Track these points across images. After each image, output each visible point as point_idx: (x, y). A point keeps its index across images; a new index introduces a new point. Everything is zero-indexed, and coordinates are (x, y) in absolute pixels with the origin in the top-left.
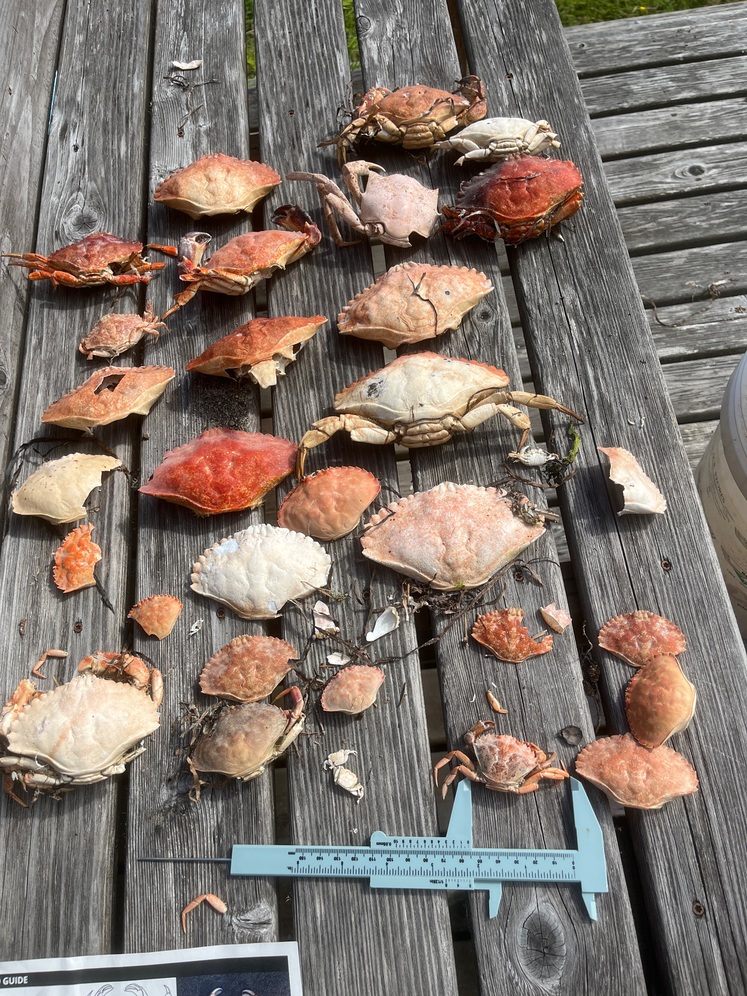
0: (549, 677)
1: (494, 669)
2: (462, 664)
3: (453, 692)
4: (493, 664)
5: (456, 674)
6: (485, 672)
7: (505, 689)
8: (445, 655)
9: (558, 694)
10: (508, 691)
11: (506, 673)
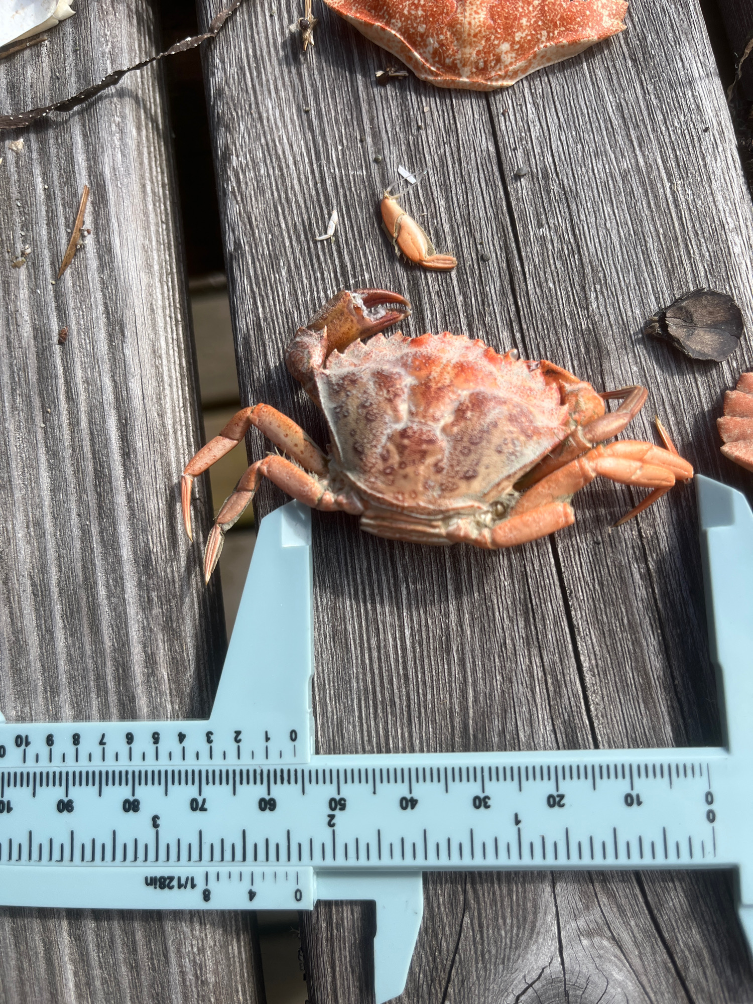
0: (612, 133)
1: (407, 123)
2: (291, 112)
3: (257, 209)
4: (404, 105)
5: (270, 150)
6: (376, 135)
7: (446, 188)
8: (232, 90)
9: (650, 186)
10: (457, 192)
11: (452, 130)
